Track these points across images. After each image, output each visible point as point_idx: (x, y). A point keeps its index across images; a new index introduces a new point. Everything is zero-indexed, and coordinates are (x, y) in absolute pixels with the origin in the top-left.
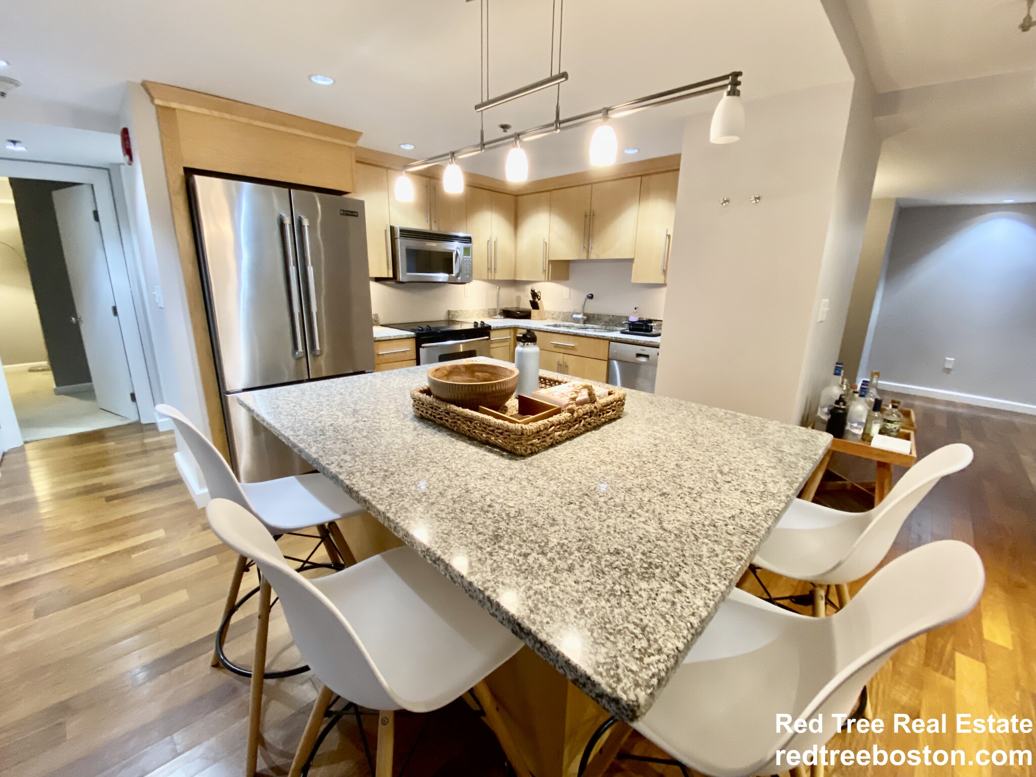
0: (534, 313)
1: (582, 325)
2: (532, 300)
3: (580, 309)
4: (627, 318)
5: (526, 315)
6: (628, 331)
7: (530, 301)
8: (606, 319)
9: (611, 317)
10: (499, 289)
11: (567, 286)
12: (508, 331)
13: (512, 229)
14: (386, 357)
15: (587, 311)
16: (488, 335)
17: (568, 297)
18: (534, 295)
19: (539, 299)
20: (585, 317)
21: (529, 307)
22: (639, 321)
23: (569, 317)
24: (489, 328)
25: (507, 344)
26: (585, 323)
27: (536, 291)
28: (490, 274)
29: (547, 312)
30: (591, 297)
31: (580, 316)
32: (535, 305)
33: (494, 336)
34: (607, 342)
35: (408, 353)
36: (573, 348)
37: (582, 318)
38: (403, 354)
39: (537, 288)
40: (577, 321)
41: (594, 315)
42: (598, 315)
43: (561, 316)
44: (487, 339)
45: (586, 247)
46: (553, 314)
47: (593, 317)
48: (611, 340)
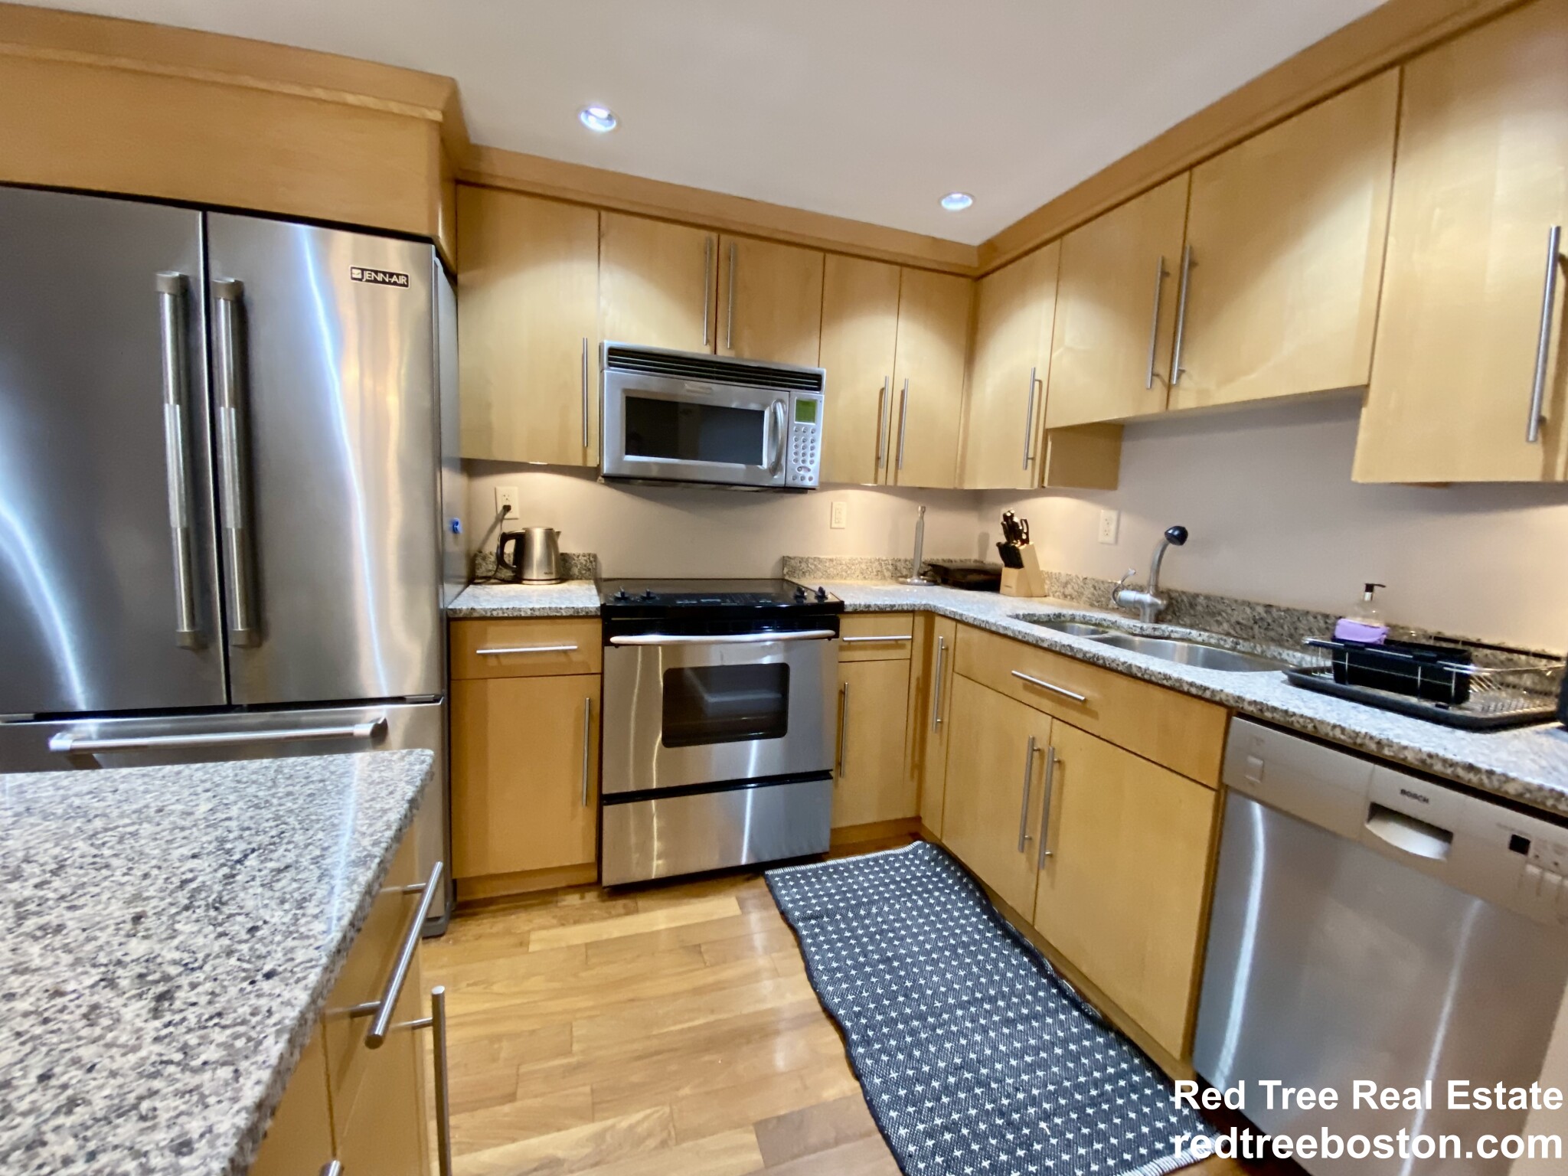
0: (1009, 575)
1: (1148, 627)
2: (1003, 540)
3: (1144, 576)
4: (1329, 621)
5: (988, 581)
6: (1329, 678)
7: (999, 545)
8: (1243, 615)
9: (1261, 610)
10: (923, 512)
11: (1108, 505)
12: (906, 620)
13: (960, 362)
14: (504, 661)
15: (1168, 582)
16: (835, 626)
17: (1111, 538)
18: (1013, 530)
19: (1026, 541)
20: (1159, 602)
21: (994, 558)
22: (1389, 643)
23: (1107, 596)
24: (839, 607)
25: (905, 653)
26: (1159, 617)
27: (1016, 519)
28: (882, 471)
29: (1050, 575)
30: (1180, 536)
31: (1147, 598)
32: (1012, 557)
33: (852, 631)
34: (1222, 713)
35: (575, 657)
36: (1083, 706)
37: (1152, 605)
38: (562, 659)
39: (1020, 511)
40: (1133, 610)
41: (1197, 596)
42: (1207, 598)
43: (1088, 592)
44: (829, 638)
45: (1163, 371)
46: (1065, 585)
47: (1192, 605)
48: (1235, 710)
